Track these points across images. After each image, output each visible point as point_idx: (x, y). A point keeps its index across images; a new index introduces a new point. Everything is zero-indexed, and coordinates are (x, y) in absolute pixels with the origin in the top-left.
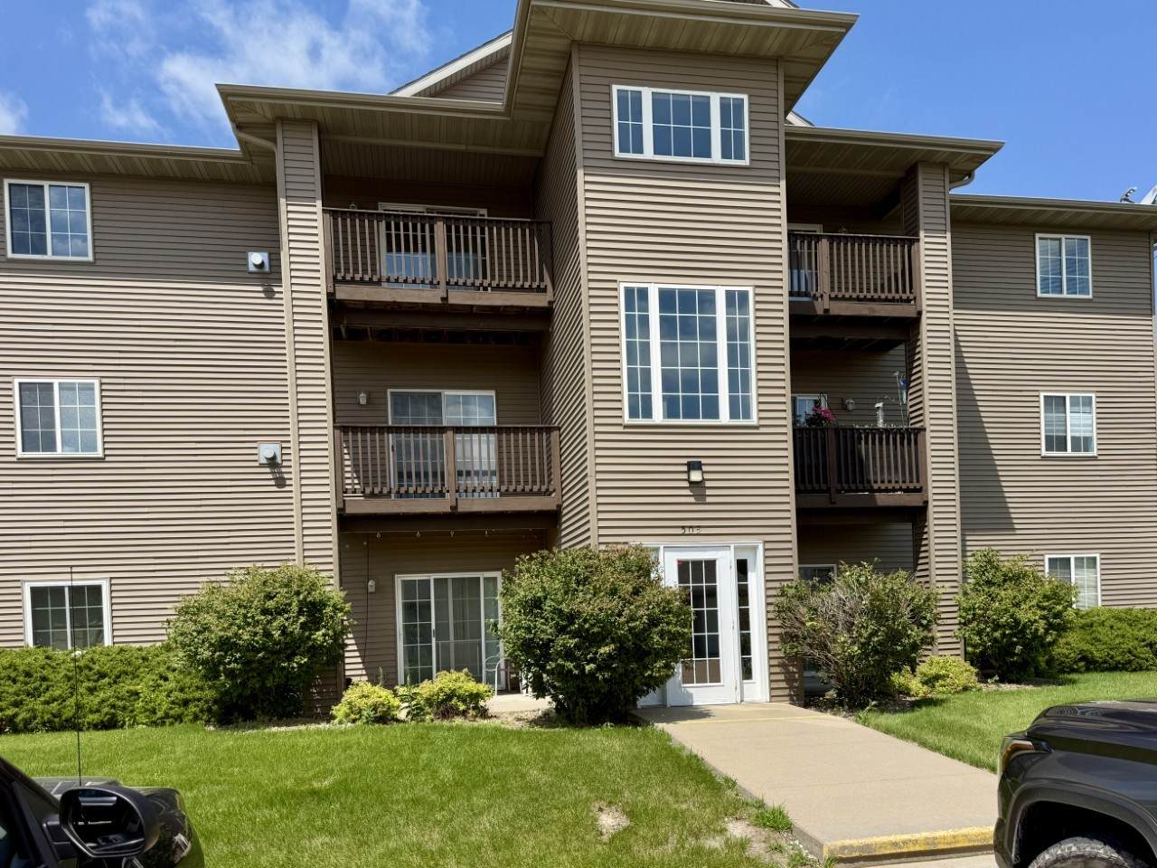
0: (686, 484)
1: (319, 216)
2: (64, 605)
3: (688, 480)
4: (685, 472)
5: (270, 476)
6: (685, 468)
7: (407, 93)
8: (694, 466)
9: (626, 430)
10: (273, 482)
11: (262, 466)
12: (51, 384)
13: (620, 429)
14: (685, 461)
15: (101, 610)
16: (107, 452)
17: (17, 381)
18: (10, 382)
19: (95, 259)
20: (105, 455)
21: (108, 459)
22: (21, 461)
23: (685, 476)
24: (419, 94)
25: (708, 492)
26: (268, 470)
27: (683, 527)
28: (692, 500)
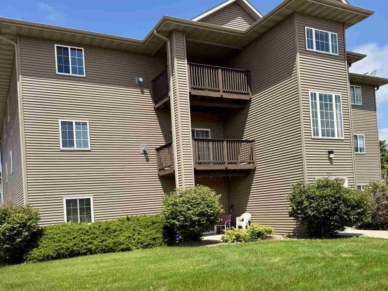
0: (328, 158)
1: (186, 65)
2: (77, 206)
3: (329, 157)
4: (328, 154)
5: (144, 158)
6: (327, 153)
7: (195, 20)
8: (330, 152)
9: (313, 140)
10: (145, 160)
11: (142, 154)
12: (72, 122)
13: (311, 140)
14: (327, 151)
15: (90, 208)
16: (92, 148)
17: (60, 121)
18: (58, 121)
19: (86, 76)
20: (91, 149)
21: (92, 151)
22: (62, 151)
23: (327, 156)
24: (199, 21)
25: (333, 161)
26: (143, 155)
27: (328, 173)
28: (329, 164)
